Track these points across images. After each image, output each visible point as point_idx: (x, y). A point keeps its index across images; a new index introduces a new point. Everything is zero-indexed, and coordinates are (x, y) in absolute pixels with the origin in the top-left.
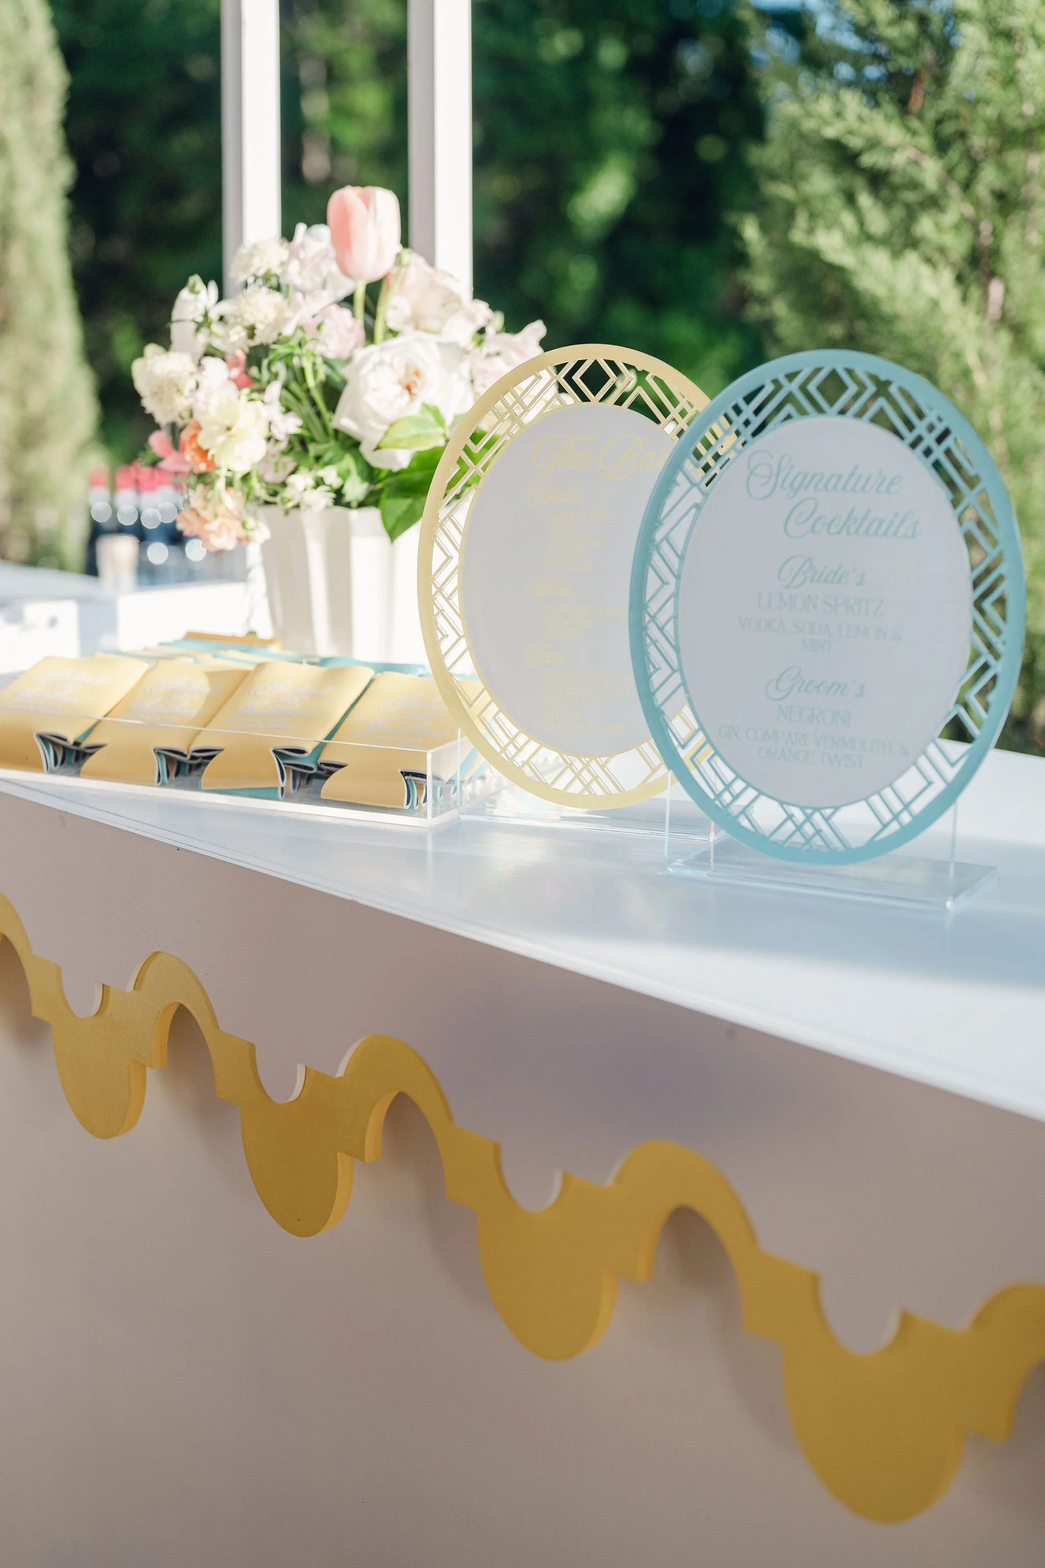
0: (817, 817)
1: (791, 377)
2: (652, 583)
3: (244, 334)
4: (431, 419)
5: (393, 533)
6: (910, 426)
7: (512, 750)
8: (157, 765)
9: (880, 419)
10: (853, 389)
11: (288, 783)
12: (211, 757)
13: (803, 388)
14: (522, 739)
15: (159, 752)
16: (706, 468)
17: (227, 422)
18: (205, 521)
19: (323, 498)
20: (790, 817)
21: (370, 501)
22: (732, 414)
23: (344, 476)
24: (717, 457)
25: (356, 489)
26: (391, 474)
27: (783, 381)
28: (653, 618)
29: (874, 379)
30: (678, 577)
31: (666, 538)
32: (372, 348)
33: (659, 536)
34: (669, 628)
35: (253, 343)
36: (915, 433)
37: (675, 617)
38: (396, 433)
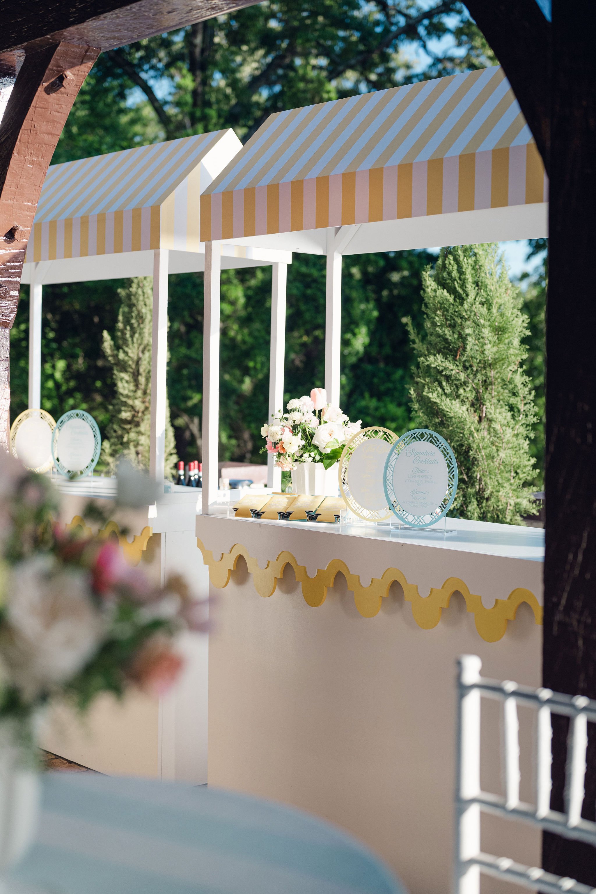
0: (420, 518)
1: (414, 434)
2: (388, 473)
3: (292, 422)
4: (335, 441)
5: (326, 468)
6: (437, 443)
7: (358, 510)
8: (278, 516)
9: (431, 442)
10: (426, 436)
11: (308, 518)
12: (290, 514)
13: (417, 436)
14: (360, 507)
15: (279, 513)
16: (398, 451)
17: (290, 442)
18: (283, 464)
19: (311, 459)
20: (415, 518)
21: (321, 461)
22: (403, 440)
23: (315, 455)
24: (400, 449)
25: (318, 458)
26: (326, 454)
27: (413, 434)
28: (388, 480)
29: (430, 434)
30: (393, 472)
31: (391, 464)
32: (320, 426)
33: (389, 464)
34: (391, 482)
35: (294, 424)
36: (438, 444)
37: (392, 480)
38: (329, 445)
